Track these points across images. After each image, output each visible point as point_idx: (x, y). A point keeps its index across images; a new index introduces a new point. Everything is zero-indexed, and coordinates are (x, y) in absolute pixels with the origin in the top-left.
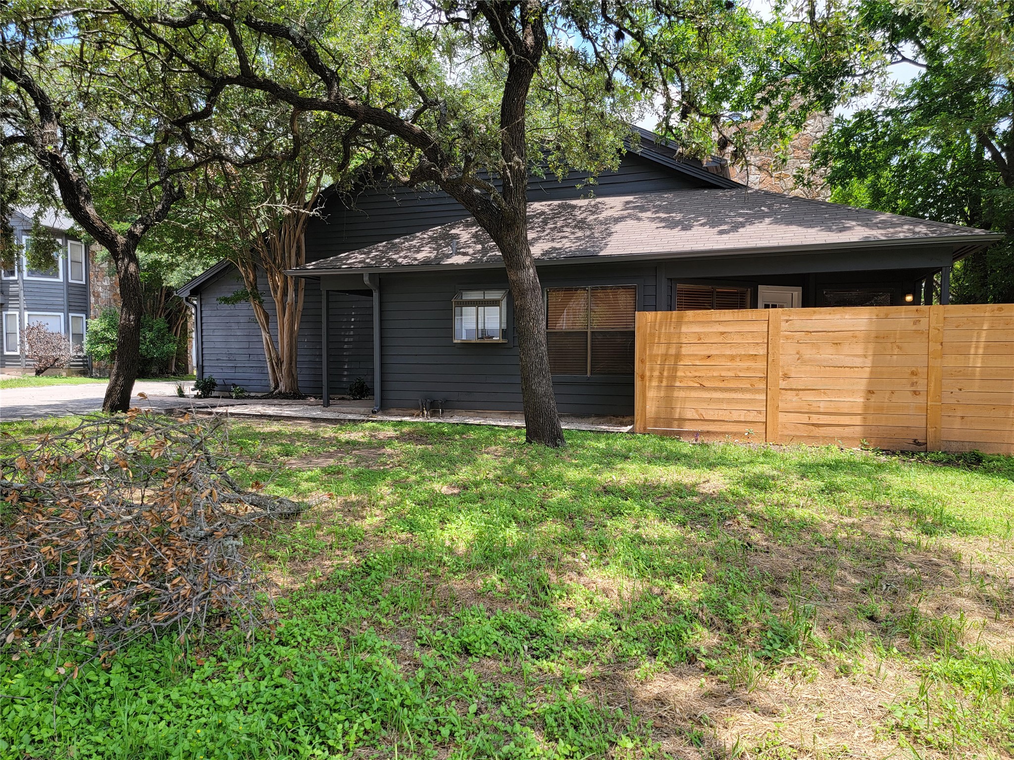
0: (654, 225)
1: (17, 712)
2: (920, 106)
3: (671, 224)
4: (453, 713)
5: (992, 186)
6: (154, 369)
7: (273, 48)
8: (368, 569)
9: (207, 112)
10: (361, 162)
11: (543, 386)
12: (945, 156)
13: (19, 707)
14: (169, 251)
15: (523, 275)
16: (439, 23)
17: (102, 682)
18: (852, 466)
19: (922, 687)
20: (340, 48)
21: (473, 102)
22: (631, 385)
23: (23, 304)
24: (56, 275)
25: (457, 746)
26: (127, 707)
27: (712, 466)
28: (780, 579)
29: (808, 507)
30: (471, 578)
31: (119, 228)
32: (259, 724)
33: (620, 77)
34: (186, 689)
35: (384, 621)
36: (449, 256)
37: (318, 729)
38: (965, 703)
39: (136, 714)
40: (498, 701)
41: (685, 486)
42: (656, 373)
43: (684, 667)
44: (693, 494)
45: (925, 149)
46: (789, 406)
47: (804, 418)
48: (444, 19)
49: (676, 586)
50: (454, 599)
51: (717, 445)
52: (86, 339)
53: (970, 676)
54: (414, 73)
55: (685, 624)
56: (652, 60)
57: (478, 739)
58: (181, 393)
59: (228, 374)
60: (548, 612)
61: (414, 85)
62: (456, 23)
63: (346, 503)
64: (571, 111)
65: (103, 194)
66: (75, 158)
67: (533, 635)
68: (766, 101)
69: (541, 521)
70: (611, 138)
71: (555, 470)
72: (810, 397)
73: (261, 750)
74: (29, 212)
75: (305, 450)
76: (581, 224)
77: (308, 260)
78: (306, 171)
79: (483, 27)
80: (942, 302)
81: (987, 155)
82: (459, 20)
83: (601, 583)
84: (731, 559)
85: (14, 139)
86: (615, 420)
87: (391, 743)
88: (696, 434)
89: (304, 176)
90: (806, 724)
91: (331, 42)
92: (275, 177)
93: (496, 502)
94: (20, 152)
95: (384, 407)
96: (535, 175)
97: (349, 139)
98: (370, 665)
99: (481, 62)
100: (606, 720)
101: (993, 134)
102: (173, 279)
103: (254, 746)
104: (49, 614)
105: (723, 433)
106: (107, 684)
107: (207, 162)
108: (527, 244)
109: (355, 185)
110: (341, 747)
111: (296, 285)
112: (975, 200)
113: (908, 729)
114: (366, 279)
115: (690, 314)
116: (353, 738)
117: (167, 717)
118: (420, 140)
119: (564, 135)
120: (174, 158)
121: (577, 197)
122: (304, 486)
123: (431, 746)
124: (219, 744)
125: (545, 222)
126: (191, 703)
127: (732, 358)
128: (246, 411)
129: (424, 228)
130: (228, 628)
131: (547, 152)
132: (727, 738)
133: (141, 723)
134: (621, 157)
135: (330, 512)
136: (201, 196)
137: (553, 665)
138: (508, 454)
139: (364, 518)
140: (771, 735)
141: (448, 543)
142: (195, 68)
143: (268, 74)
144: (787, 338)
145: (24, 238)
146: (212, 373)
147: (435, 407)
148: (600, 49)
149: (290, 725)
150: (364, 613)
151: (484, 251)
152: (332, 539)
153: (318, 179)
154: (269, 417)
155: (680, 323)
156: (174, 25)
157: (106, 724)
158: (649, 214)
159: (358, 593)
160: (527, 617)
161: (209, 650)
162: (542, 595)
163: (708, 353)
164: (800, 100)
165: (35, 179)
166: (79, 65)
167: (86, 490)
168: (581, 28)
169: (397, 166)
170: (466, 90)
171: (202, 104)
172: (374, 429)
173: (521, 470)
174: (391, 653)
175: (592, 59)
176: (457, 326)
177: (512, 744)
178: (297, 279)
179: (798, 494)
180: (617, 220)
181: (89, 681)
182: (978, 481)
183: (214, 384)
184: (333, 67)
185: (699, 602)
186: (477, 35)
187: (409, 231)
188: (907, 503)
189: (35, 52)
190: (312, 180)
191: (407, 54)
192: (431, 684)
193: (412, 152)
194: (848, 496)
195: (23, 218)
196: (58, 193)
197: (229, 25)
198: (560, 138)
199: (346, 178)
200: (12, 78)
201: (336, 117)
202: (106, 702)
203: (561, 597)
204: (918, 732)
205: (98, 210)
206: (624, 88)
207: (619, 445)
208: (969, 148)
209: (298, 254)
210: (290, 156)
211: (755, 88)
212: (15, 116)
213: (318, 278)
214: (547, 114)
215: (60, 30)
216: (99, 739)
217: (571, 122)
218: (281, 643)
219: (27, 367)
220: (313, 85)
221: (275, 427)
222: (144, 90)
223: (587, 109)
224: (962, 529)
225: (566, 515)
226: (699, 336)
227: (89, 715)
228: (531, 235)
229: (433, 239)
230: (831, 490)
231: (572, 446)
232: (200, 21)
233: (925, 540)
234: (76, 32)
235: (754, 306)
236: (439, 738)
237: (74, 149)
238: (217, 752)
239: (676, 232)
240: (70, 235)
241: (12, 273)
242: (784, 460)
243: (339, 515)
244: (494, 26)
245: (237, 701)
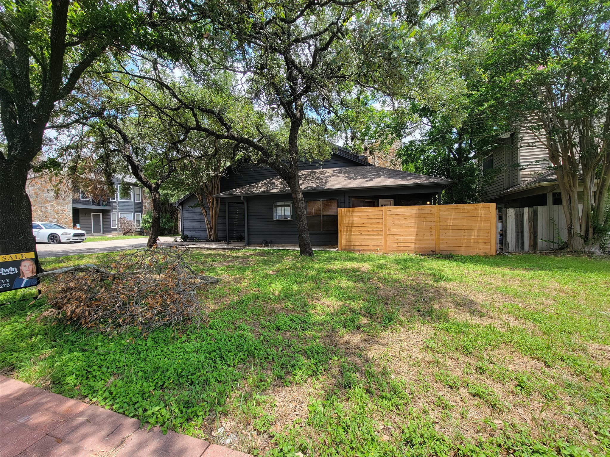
0: (344, 178)
1: (111, 357)
2: (429, 139)
3: (350, 178)
4: (273, 351)
5: (453, 166)
6: (166, 233)
7: (208, 118)
8: (243, 301)
9: (184, 140)
10: (240, 158)
11: (306, 235)
12: (438, 156)
13: (111, 355)
14: (171, 189)
15: (298, 195)
16: (267, 109)
17: (144, 344)
18: (412, 260)
19: (435, 333)
20: (232, 118)
21: (279, 136)
22: (337, 234)
23: (118, 209)
24: (130, 199)
25: (275, 362)
26: (153, 353)
27: (365, 261)
28: (388, 299)
29: (398, 274)
30: (280, 303)
31: (152, 182)
32: (202, 357)
33: (330, 127)
34: (175, 346)
35: (248, 319)
36: (271, 190)
37: (224, 359)
38: (449, 338)
39: (156, 356)
40: (290, 346)
41: (356, 269)
42: (345, 230)
43: (355, 331)
44: (358, 271)
45: (432, 154)
46: (390, 240)
47: (396, 244)
48: (269, 108)
49: (353, 303)
50: (274, 311)
51: (367, 254)
52: (141, 222)
53: (451, 328)
54: (258, 126)
55: (355, 316)
56: (341, 121)
57: (282, 360)
58: (176, 241)
59: (193, 233)
60: (308, 314)
61: (258, 130)
62: (273, 109)
63: (235, 278)
64: (313, 139)
65: (147, 170)
66: (137, 157)
67: (302, 322)
68: (380, 136)
69: (306, 283)
70: (328, 149)
71: (310, 264)
72: (397, 237)
73: (203, 367)
74: (120, 177)
75: (220, 260)
76: (318, 178)
77: (221, 192)
78: (221, 160)
79: (282, 111)
80: (439, 204)
81: (451, 156)
82: (274, 108)
83: (327, 303)
84: (372, 293)
85: (115, 150)
86: (332, 247)
87: (251, 362)
88: (360, 251)
89: (219, 162)
90: (397, 348)
91: (229, 116)
92: (209, 163)
93: (289, 276)
94: (117, 155)
95: (249, 244)
96: (302, 161)
97: (235, 149)
98: (243, 335)
99: (282, 122)
100: (328, 350)
101: (453, 148)
102: (173, 200)
103: (200, 365)
104: (124, 321)
105: (369, 250)
106: (146, 345)
107: (184, 157)
108: (299, 185)
109: (238, 165)
110: (232, 365)
111: (217, 201)
112: (448, 171)
113: (431, 348)
114: (242, 198)
115: (356, 208)
116: (237, 361)
117: (168, 356)
118: (260, 149)
119: (312, 148)
120: (173, 157)
121: (317, 169)
122: (220, 272)
123: (265, 363)
124: (187, 365)
125: (306, 177)
126: (177, 351)
127: (371, 224)
128: (199, 246)
129: (263, 180)
130: (191, 324)
131: (306, 153)
132: (370, 354)
133: (158, 359)
134: (331, 155)
135: (229, 281)
136: (182, 170)
137: (309, 332)
138: (294, 259)
139: (241, 283)
140: (385, 352)
141: (272, 291)
142: (180, 124)
143: (206, 127)
144: (389, 216)
145: (119, 186)
146: (188, 233)
147: (267, 244)
148: (322, 118)
149: (213, 358)
150: (241, 317)
151: (284, 188)
152: (229, 291)
153: (225, 164)
154: (207, 248)
155: (353, 212)
156: (172, 110)
157: (145, 360)
158: (342, 175)
159: (239, 309)
160: (300, 316)
161: (184, 332)
162: (305, 308)
163: (363, 222)
164: (390, 137)
165: (122, 165)
166: (138, 124)
167: (138, 275)
168: (316, 111)
169: (252, 158)
170: (277, 132)
171: (183, 137)
172: (245, 252)
173: (298, 265)
174: (251, 331)
175: (320, 121)
176: (275, 214)
177: (295, 361)
178: (217, 198)
179: (394, 270)
180: (330, 177)
181: (139, 344)
182: (453, 264)
183: (188, 237)
184: (229, 124)
185: (361, 308)
186: (280, 113)
187: (258, 181)
188: (429, 272)
189: (122, 119)
190: (222, 164)
191: (256, 119)
192: (265, 341)
193: (258, 153)
194: (411, 270)
195: (118, 179)
196: (131, 170)
197: (192, 109)
198: (310, 148)
199: (235, 163)
200: (113, 128)
201: (230, 141)
202: (145, 352)
203: (312, 309)
204: (434, 348)
205: (145, 175)
206: (331, 131)
207: (333, 255)
208: (445, 153)
209: (218, 190)
210: (214, 155)
211: (376, 132)
212: (114, 142)
213: (225, 198)
214: (305, 140)
215: (131, 112)
216: (142, 365)
217: (314, 143)
218: (210, 328)
219: (120, 233)
220: (222, 130)
221: (210, 252)
222: (162, 133)
223: (319, 138)
224: (447, 280)
225: (314, 280)
226: (360, 216)
227: (138, 357)
228: (300, 182)
229: (266, 184)
230: (405, 268)
231: (316, 256)
232: (182, 108)
233: (435, 284)
234: (137, 112)
235: (378, 206)
236: (268, 360)
237: (137, 154)
238: (186, 368)
239: (352, 180)
240: (135, 185)
241: (114, 199)
242: (389, 259)
243: (233, 282)
244: (286, 110)
245: (194, 350)
